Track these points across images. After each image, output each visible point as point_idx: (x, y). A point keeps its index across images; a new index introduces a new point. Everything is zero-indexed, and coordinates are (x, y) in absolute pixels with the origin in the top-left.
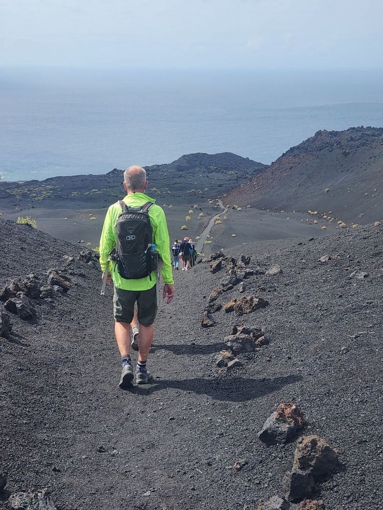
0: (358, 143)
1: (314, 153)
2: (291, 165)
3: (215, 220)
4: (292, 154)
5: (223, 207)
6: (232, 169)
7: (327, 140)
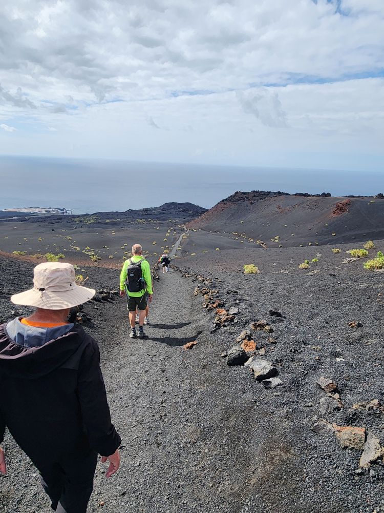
0: (257, 198)
1: (235, 202)
2: (223, 208)
3: (183, 236)
4: (223, 203)
5: (186, 230)
6: (190, 211)
7: (241, 196)
